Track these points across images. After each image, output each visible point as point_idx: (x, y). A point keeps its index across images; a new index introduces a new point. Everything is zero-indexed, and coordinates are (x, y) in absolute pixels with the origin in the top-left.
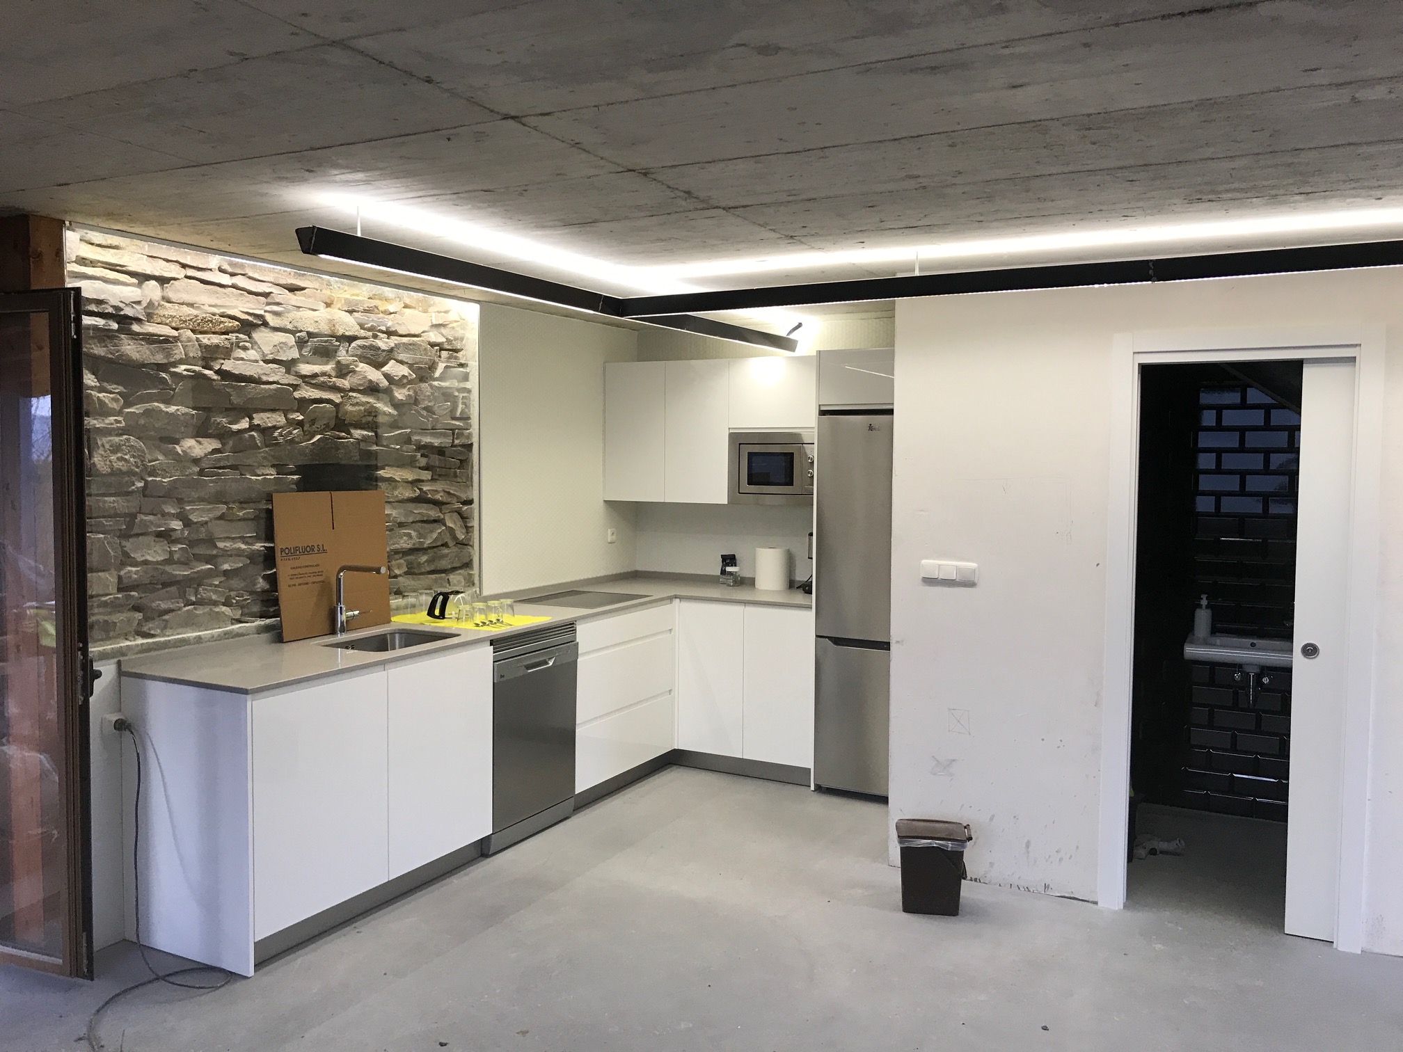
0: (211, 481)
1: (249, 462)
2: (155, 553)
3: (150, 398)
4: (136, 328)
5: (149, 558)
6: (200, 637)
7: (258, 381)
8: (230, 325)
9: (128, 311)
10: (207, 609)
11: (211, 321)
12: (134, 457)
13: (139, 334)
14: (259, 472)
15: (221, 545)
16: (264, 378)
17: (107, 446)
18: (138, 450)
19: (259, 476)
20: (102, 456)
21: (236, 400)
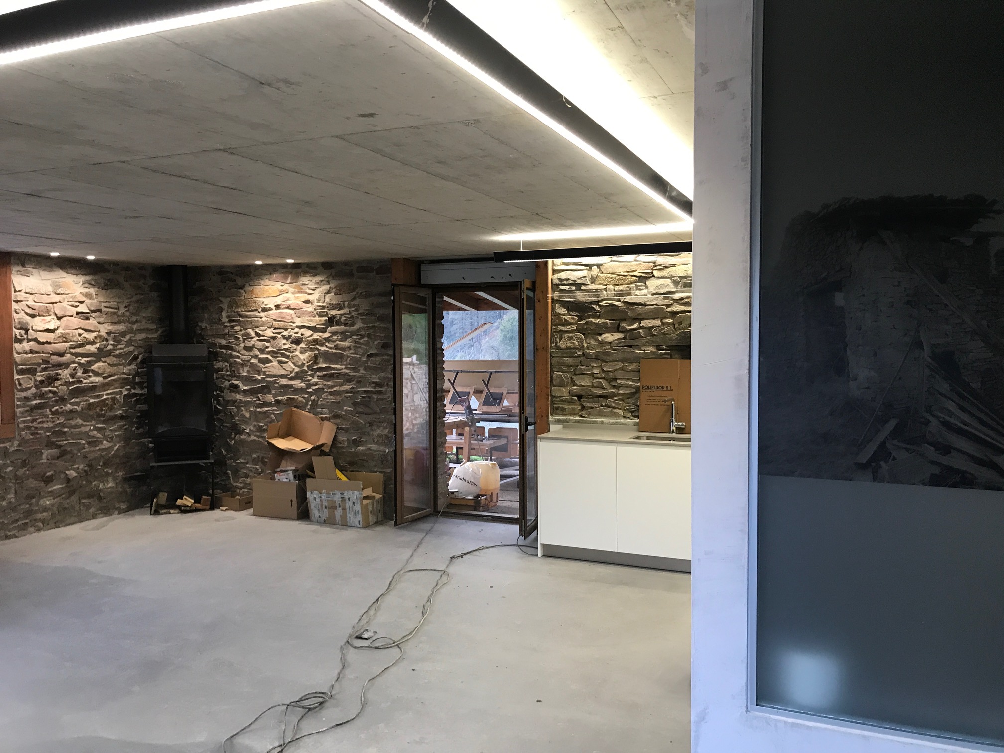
0: (615, 353)
1: (638, 344)
2: (586, 382)
3: (589, 317)
4: (583, 288)
5: (583, 384)
6: (603, 421)
7: (645, 305)
8: (632, 280)
9: (579, 282)
10: (609, 410)
11: (622, 279)
12: (578, 341)
13: (584, 290)
14: (643, 348)
15: (619, 382)
16: (648, 303)
17: (566, 337)
18: (581, 339)
19: (643, 350)
20: (563, 341)
21: (630, 314)
